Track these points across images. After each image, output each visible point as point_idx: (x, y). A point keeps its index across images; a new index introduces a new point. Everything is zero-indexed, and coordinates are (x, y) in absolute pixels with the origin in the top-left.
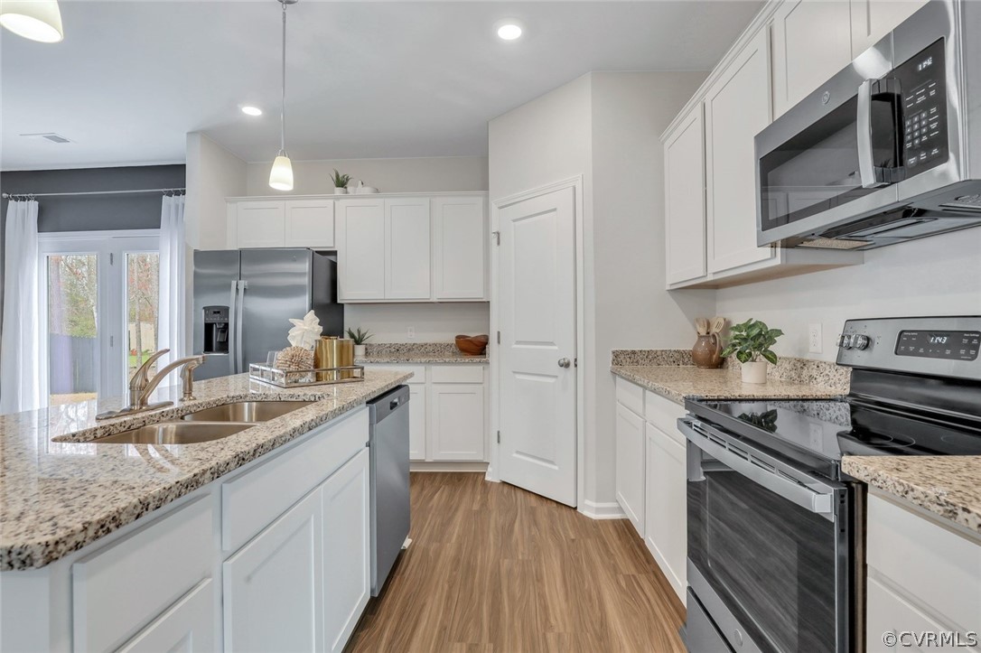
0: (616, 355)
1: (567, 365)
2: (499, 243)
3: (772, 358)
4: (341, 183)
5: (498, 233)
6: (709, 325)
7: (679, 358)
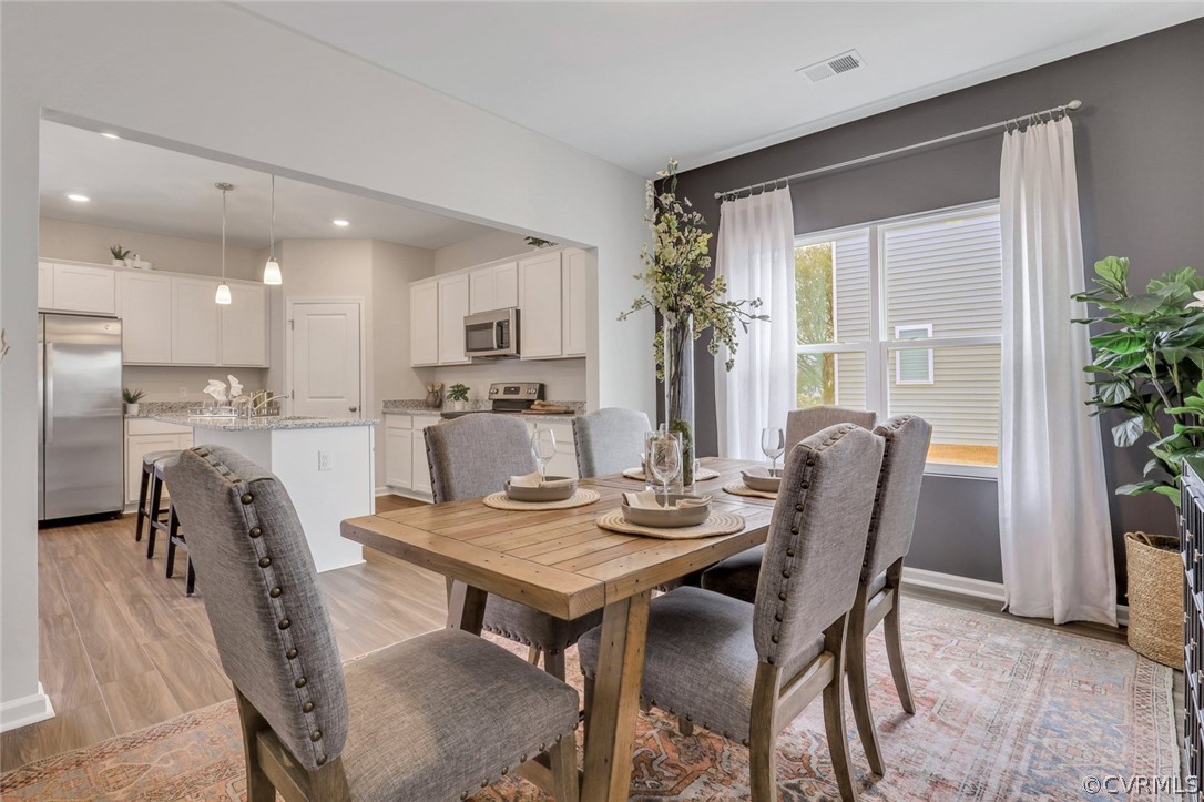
0: (386, 404)
1: (354, 410)
2: (293, 328)
3: (466, 399)
4: (118, 256)
5: (292, 321)
6: (433, 386)
7: (417, 404)
